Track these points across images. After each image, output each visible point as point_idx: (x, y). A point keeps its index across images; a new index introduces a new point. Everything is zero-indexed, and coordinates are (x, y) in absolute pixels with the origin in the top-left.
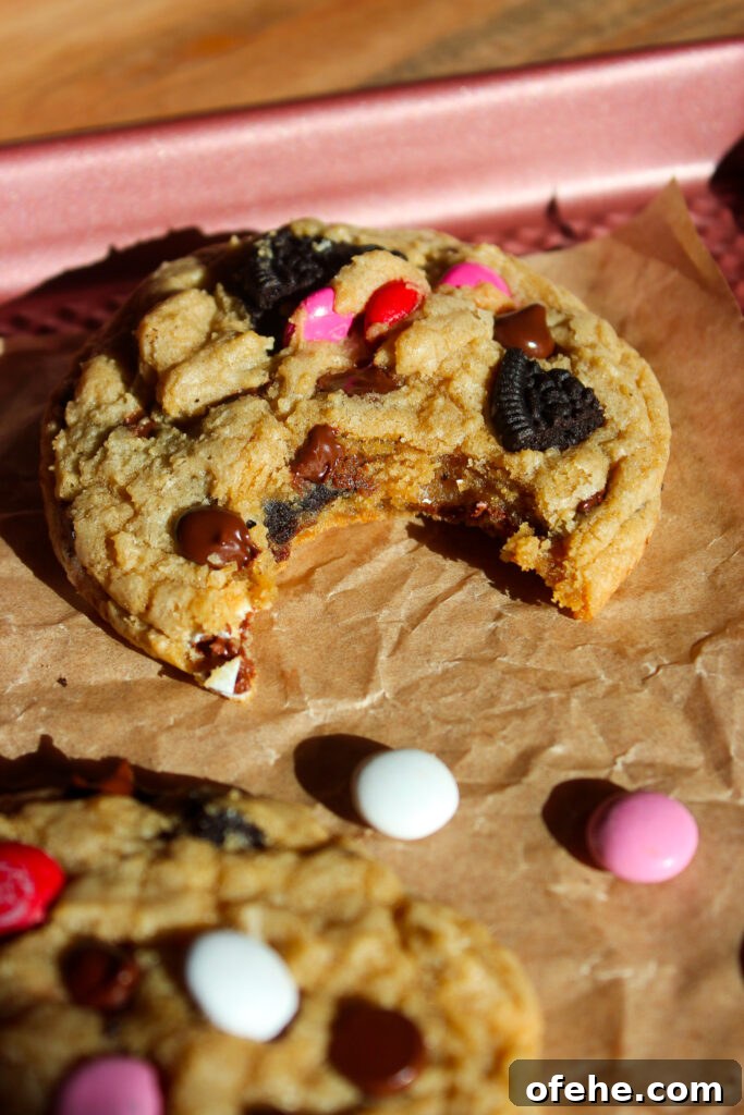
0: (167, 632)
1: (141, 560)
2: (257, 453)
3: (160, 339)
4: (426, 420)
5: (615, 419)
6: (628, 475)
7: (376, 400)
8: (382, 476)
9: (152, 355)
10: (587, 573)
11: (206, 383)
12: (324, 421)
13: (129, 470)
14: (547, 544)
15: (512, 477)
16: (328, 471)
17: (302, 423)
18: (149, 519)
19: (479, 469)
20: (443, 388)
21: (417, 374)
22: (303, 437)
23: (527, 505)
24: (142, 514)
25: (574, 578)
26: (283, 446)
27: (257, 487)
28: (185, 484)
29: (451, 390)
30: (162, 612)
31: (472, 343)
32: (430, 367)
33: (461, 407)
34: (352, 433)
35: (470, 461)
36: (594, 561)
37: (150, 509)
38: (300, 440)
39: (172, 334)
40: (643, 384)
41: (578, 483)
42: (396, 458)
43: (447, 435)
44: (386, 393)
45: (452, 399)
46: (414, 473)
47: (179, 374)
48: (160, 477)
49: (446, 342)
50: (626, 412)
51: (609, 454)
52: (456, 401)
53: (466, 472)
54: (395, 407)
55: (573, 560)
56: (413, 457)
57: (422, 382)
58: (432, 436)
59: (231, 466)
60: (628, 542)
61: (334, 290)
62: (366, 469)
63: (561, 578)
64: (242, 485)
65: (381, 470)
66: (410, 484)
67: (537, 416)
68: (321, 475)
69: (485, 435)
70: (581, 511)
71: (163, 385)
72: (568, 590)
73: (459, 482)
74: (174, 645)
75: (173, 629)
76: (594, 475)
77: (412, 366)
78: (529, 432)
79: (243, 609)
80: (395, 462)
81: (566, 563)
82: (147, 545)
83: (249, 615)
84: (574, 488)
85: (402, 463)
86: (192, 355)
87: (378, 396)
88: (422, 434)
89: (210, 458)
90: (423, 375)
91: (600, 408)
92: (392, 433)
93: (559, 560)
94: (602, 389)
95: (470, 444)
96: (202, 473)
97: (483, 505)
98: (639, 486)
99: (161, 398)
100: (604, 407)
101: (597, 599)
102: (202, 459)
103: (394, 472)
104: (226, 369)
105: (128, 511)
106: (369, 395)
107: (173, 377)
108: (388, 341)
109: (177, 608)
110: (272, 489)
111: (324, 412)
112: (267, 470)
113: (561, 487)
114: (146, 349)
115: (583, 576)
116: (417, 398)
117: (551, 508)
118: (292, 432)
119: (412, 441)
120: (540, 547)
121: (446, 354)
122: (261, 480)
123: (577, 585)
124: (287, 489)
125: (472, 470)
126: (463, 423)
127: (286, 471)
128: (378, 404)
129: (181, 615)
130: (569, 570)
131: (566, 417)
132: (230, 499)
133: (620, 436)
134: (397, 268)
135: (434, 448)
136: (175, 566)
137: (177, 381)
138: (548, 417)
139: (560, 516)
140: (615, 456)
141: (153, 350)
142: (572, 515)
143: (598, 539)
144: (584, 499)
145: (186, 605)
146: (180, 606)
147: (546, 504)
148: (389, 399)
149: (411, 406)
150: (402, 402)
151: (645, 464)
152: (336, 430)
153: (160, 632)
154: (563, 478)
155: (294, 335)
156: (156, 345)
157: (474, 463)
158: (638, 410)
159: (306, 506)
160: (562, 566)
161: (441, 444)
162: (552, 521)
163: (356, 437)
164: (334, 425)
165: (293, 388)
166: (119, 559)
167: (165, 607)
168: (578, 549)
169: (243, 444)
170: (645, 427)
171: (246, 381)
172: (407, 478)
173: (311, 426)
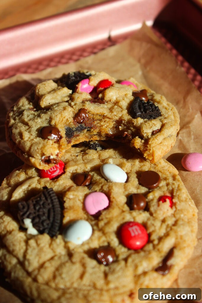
0: (35, 156)
1: (29, 138)
2: (64, 113)
3: (41, 89)
4: (112, 110)
5: (164, 114)
6: (166, 126)
7: (98, 105)
8: (99, 125)
9: (38, 93)
10: (154, 148)
11: (52, 99)
12: (83, 107)
13: (29, 118)
14: (143, 141)
15: (134, 125)
16: (84, 120)
17: (77, 108)
18: (33, 129)
19: (126, 124)
20: (117, 104)
21: (110, 101)
22: (77, 111)
23: (138, 132)
24: (31, 128)
25: (150, 150)
26: (71, 113)
27: (63, 122)
28: (44, 121)
29: (119, 104)
30: (34, 150)
31: (126, 95)
32: (114, 99)
33: (122, 108)
34: (91, 112)
35: (123, 121)
36: (156, 146)
37: (33, 126)
38: (76, 112)
39: (44, 88)
40: (173, 110)
41: (153, 126)
42: (103, 120)
43: (117, 114)
44: (101, 104)
45: (119, 107)
46: (108, 124)
47: (45, 96)
48: (37, 119)
49: (119, 93)
50: (167, 113)
51: (162, 122)
52: (121, 107)
53: (122, 125)
54: (103, 107)
55: (150, 145)
56: (108, 120)
57: (112, 103)
58: (113, 114)
59: (57, 116)
60: (166, 143)
61: (89, 79)
62: (94, 122)
63: (147, 150)
64: (59, 121)
65: (98, 123)
66: (107, 127)
67: (142, 110)
68: (82, 121)
69: (128, 114)
70: (153, 133)
71: (41, 99)
72: (148, 153)
73: (120, 127)
74: (36, 160)
75: (36, 155)
76: (157, 124)
77: (109, 98)
78: (140, 113)
79: (57, 151)
80: (103, 121)
81: (148, 146)
82: (31, 135)
83: (58, 153)
84: (151, 127)
85: (105, 122)
86: (49, 93)
87: (99, 104)
88: (110, 113)
89: (51, 114)
90: (112, 101)
91: (160, 112)
92: (102, 113)
93: (146, 145)
94: (161, 108)
95: (123, 116)
96: (48, 118)
97: (126, 133)
98: (170, 129)
99: (40, 102)
100: (161, 112)
101: (156, 156)
102: (49, 114)
103: (102, 123)
104: (58, 96)
105: (27, 127)
106: (96, 103)
107: (43, 97)
108: (103, 92)
109: (38, 149)
110: (68, 123)
111: (83, 106)
112: (66, 118)
113: (148, 127)
114: (37, 91)
115: (153, 149)
116: (110, 106)
117: (145, 132)
118: (74, 110)
119: (107, 115)
120: (141, 142)
121: (119, 96)
122: (65, 120)
123: (151, 151)
124: (72, 124)
125: (123, 124)
126: (122, 111)
127: (72, 119)
128: (99, 106)
129: (39, 150)
130: (149, 148)
131: (150, 111)
132: (56, 125)
133: (165, 118)
134: (107, 76)
135: (113, 117)
136: (38, 139)
137: (44, 98)
138: (145, 111)
139: (147, 134)
140: (163, 122)
141: (39, 91)
142: (151, 134)
143: (158, 140)
144: (154, 130)
145: (40, 148)
146: (39, 148)
147: (143, 131)
148: (102, 105)
149: (108, 108)
150: (105, 106)
151: (172, 125)
152: (87, 110)
153: (33, 157)
154: (148, 125)
155: (77, 90)
156: (40, 90)
157: (124, 122)
158: (170, 113)
159: (77, 130)
160: (147, 147)
161: (115, 117)
162: (145, 135)
163: (92, 113)
164: (86, 109)
165: (76, 100)
166: (23, 137)
167: (34, 149)
168: (152, 142)
169: (60, 111)
170: (172, 117)
171: (63, 99)
172: (106, 126)
173: (80, 108)
